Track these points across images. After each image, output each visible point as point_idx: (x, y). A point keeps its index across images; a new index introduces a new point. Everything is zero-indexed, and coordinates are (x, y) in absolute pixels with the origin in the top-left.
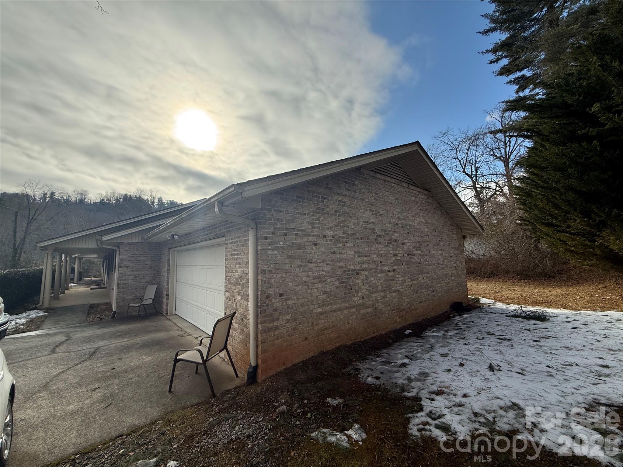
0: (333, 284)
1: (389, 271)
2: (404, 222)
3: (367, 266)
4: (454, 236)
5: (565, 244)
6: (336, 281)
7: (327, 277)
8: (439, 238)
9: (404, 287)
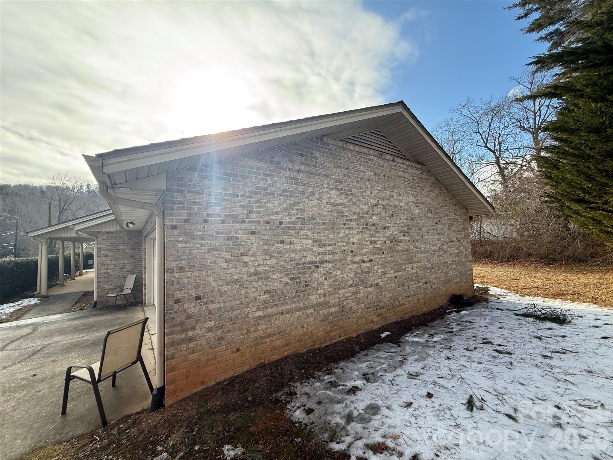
0: (281, 281)
1: (363, 262)
2: (386, 202)
3: (332, 257)
4: (456, 217)
5: (599, 223)
6: (284, 277)
7: (270, 273)
8: (435, 221)
9: (384, 279)
